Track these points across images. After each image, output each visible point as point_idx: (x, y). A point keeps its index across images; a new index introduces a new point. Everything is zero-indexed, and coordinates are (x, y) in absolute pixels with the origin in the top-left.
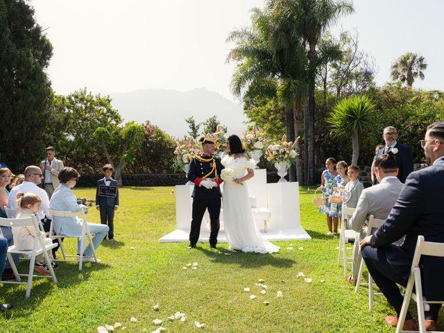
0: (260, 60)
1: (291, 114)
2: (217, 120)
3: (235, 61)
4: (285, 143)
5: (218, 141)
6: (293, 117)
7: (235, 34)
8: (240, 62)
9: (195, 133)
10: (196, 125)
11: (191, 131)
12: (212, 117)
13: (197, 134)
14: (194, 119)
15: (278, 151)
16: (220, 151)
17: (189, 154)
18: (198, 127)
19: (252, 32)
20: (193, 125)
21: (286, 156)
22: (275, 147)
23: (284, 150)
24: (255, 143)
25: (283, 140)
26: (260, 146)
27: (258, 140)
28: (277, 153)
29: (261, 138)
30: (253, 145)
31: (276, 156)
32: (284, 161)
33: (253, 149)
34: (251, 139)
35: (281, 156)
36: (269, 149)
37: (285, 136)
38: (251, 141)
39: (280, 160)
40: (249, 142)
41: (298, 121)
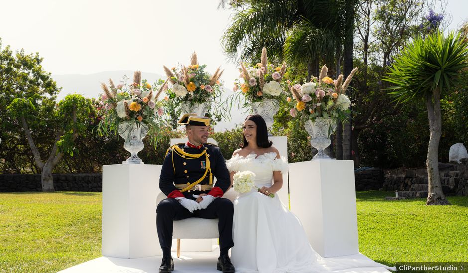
3: (233, 8)
4: (327, 79)
5: (192, 80)
8: (240, 9)
11: (169, 117)
15: (313, 95)
16: (195, 100)
21: (330, 103)
22: (305, 88)
23: (326, 93)
24: (264, 85)
25: (322, 74)
26: (275, 89)
27: (272, 79)
28: (311, 99)
29: (277, 74)
30: (261, 88)
31: (308, 105)
32: (325, 115)
33: (260, 98)
34: (257, 79)
35: (319, 104)
36: (295, 91)
37: (325, 69)
38: (258, 81)
39: (317, 114)
40: (253, 81)
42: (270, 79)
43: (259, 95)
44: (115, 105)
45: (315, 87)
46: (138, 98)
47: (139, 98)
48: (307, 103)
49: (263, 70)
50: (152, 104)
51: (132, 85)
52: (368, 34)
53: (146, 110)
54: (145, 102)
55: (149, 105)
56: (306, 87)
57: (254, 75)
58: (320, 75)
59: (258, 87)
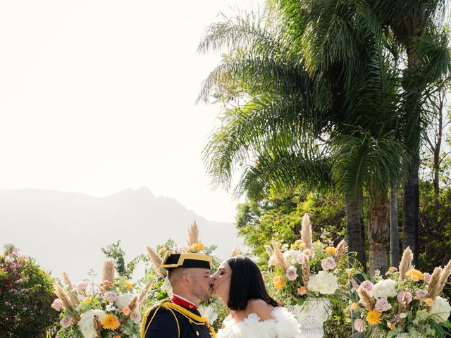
0: (284, 91)
1: (358, 229)
3: (220, 104)
4: (414, 274)
6: (363, 236)
7: (220, 32)
8: (232, 105)
10: (127, 262)
12: (163, 242)
14: (123, 247)
15: (393, 300)
17: (99, 311)
18: (132, 266)
19: (262, 26)
20: (121, 261)
22: (381, 287)
23: (414, 294)
24: (310, 277)
25: (405, 263)
26: (327, 285)
27: (322, 269)
28: (389, 307)
30: (305, 282)
31: (385, 316)
32: (413, 331)
33: (304, 297)
34: (298, 266)
35: (403, 316)
36: (364, 293)
37: (408, 254)
38: (299, 272)
39: (400, 329)
40: (292, 273)
41: (377, 244)
42: (317, 268)
43: (302, 292)
44: (77, 318)
45: (396, 287)
46: (114, 308)
47: (117, 308)
48: (383, 312)
49: (307, 254)
50: (135, 316)
51: (102, 285)
52: (440, 140)
53: (129, 326)
54: (126, 314)
55: (132, 319)
58: (401, 263)
59: (300, 281)
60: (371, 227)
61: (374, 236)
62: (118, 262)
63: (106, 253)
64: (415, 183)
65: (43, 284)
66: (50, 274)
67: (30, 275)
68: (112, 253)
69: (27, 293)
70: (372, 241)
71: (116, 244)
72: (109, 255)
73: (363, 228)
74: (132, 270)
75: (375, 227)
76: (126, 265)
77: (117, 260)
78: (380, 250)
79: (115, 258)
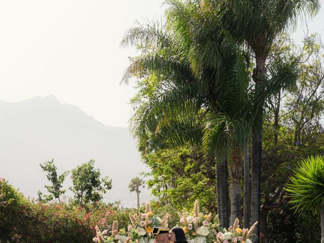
0: (178, 81)
1: (223, 169)
2: (95, 169)
4: (238, 230)
9: (57, 189)
10: (59, 174)
11: (50, 184)
13: (61, 189)
14: (56, 164)
15: (230, 241)
16: (151, 237)
18: (62, 178)
20: (54, 174)
23: (238, 239)
24: (198, 228)
25: (236, 224)
26: (204, 232)
29: (206, 222)
33: (195, 236)
34: (192, 223)
36: (219, 239)
37: (237, 221)
38: (193, 226)
40: (190, 227)
41: (235, 180)
42: (200, 225)
43: (194, 234)
45: (232, 236)
49: (197, 219)
56: (225, 236)
57: (191, 222)
58: (234, 224)
59: (194, 230)
60: (231, 169)
61: (233, 175)
62: (52, 175)
63: (43, 167)
64: (259, 141)
65: (15, 198)
66: (18, 190)
67: (7, 192)
68: (47, 168)
69: (5, 204)
70: (231, 177)
71: (51, 161)
72: (45, 170)
73: (227, 167)
74: (62, 181)
75: (234, 168)
76: (58, 177)
77: (51, 173)
78: (237, 184)
79: (50, 172)
